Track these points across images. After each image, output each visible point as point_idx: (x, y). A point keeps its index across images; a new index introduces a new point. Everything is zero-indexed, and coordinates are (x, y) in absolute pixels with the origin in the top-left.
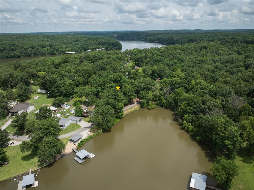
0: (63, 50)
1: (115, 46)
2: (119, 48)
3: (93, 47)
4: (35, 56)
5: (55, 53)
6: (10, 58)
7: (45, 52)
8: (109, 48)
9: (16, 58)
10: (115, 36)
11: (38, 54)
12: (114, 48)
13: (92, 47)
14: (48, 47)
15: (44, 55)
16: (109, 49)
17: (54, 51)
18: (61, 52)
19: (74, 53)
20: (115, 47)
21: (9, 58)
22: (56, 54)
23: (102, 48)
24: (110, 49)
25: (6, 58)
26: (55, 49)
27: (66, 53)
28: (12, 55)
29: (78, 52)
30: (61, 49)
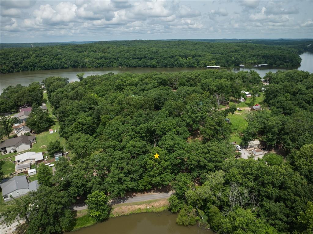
0: (206, 62)
4: (171, 67)
5: (195, 65)
6: (147, 67)
7: (183, 63)
9: (151, 67)
10: (308, 46)
11: (176, 65)
12: (283, 64)
14: (190, 58)
15: (181, 66)
17: (194, 63)
18: (203, 65)
19: (218, 68)
21: (145, 67)
22: (196, 67)
23: (264, 64)
25: (143, 67)
26: (196, 60)
27: (207, 67)
28: (149, 64)
29: (225, 66)
30: (203, 61)
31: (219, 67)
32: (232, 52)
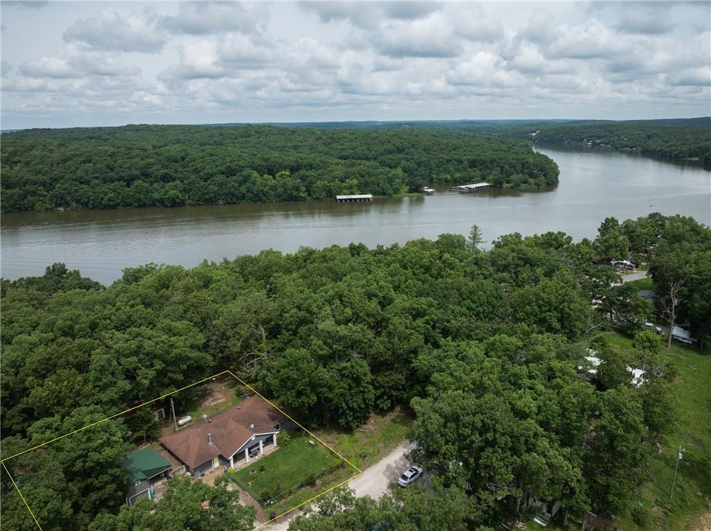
0: (332, 184)
1: (532, 175)
2: (548, 184)
3: (449, 177)
4: (230, 203)
5: (301, 194)
6: (150, 205)
7: (266, 189)
8: (508, 182)
9: (167, 207)
10: (534, 134)
11: (243, 197)
12: (526, 182)
13: (443, 176)
14: (283, 172)
15: (260, 200)
16: (510, 185)
17: (297, 189)
18: (324, 194)
19: (368, 199)
20: (532, 181)
21: (145, 205)
22: (303, 199)
23: (479, 182)
24: (512, 188)
25: (138, 207)
26: (303, 178)
27: (338, 197)
28: (156, 195)
29: (384, 194)
30: (323, 183)
31: (370, 196)
32: (390, 152)
